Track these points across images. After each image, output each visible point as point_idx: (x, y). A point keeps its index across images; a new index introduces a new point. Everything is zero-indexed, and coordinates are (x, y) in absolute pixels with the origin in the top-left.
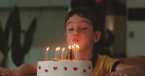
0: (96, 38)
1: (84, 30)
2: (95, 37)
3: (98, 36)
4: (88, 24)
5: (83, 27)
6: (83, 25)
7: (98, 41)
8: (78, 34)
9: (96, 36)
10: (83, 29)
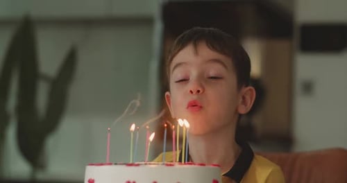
0: (244, 102)
1: (213, 81)
2: (241, 100)
3: (248, 97)
4: (225, 66)
5: (212, 73)
6: (214, 70)
7: (249, 109)
8: (198, 91)
9: (244, 98)
10: (212, 78)
